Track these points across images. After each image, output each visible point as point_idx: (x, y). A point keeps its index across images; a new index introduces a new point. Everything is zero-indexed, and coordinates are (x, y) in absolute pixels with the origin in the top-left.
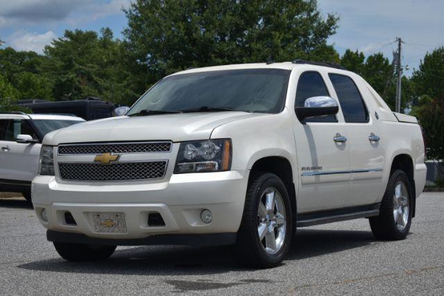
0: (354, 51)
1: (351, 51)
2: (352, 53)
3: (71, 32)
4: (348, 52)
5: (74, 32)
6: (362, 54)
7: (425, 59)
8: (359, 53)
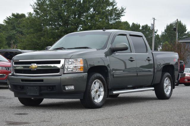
0: (136, 24)
1: (134, 23)
2: (135, 24)
3: (15, 14)
4: (133, 24)
5: (16, 14)
6: (139, 25)
7: (167, 27)
8: (138, 24)
